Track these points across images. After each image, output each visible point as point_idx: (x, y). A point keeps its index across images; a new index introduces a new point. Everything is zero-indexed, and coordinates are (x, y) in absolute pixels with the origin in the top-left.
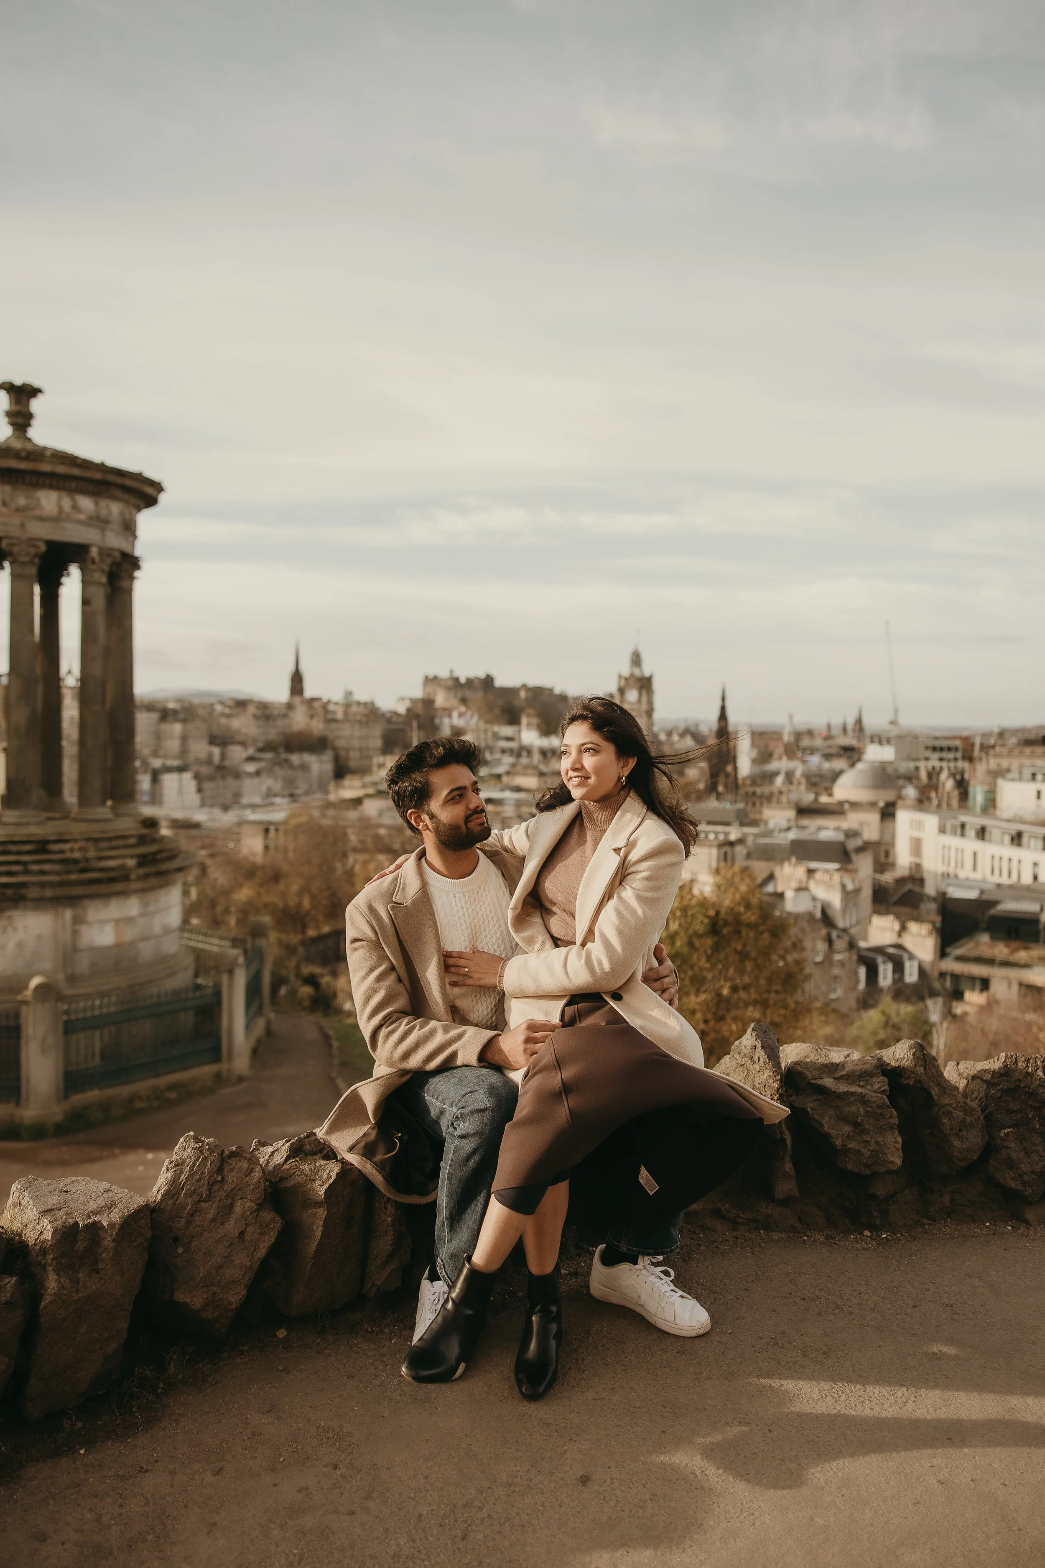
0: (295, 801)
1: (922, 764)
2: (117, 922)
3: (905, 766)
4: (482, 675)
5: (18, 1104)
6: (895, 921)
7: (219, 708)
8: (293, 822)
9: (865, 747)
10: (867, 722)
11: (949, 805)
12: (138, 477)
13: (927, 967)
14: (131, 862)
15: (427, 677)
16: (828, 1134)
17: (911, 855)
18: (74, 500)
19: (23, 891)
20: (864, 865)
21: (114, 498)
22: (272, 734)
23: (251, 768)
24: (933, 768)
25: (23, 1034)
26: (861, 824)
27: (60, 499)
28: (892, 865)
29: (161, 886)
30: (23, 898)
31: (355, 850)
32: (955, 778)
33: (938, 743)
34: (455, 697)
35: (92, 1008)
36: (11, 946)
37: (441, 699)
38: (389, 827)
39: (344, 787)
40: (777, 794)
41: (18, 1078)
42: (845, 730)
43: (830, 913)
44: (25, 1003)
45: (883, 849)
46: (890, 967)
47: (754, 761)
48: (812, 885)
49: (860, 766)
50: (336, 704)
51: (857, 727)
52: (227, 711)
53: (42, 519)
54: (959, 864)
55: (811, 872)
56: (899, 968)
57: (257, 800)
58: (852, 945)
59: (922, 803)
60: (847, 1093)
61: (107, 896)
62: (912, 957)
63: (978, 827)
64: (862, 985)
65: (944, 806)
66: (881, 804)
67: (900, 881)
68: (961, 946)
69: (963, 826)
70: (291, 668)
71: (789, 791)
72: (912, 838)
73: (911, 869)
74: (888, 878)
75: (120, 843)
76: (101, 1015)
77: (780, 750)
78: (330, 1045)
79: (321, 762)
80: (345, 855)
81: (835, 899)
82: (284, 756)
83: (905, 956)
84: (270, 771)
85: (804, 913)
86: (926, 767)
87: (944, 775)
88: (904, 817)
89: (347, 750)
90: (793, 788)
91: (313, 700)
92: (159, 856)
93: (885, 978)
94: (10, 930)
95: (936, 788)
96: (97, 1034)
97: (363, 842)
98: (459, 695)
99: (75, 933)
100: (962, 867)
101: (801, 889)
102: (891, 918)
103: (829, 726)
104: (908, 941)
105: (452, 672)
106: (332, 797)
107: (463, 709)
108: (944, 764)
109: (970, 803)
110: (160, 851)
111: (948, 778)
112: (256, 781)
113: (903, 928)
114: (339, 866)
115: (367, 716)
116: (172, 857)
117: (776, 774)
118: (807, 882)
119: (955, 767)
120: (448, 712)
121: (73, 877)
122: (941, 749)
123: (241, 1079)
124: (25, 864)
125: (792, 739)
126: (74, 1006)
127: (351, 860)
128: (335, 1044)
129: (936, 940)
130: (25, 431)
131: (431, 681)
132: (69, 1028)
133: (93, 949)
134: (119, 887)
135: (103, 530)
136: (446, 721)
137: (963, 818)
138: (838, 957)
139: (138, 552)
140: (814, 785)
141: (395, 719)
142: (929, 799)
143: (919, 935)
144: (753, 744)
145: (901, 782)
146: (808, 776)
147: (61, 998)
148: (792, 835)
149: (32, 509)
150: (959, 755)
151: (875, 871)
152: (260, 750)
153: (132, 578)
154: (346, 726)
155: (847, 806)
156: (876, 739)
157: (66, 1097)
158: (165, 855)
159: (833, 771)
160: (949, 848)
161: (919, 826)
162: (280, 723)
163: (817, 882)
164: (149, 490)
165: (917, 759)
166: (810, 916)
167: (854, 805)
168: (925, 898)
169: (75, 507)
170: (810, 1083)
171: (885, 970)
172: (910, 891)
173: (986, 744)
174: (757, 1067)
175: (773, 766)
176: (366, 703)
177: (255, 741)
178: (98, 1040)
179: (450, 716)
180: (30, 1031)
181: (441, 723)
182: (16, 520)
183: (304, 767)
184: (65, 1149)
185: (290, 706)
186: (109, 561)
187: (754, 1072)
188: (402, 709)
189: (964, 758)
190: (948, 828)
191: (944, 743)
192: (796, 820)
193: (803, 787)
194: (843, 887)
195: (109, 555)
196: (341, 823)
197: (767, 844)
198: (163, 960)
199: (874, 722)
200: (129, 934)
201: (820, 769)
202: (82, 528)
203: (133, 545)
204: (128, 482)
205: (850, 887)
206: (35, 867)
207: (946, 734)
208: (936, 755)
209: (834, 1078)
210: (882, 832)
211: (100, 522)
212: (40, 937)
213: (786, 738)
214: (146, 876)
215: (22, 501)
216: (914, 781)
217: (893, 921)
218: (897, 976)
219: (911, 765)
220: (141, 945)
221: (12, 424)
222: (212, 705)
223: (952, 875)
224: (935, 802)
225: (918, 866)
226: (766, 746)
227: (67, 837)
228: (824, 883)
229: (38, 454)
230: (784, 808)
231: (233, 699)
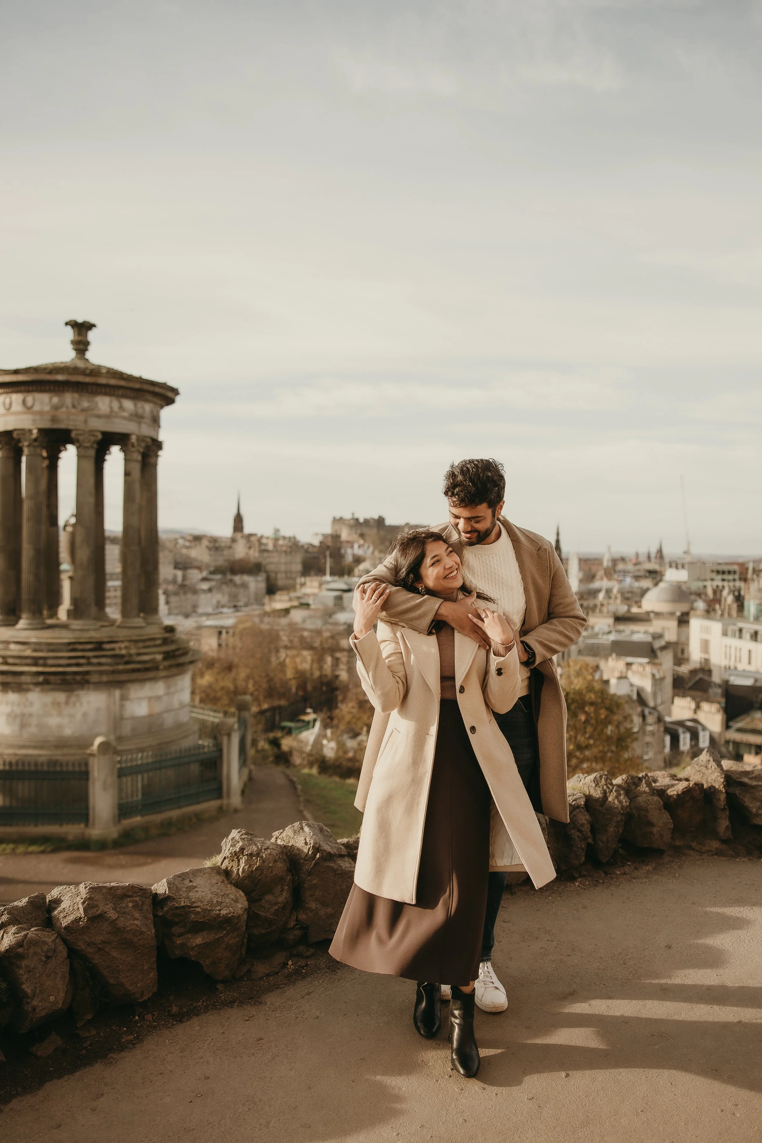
0: (237, 611)
1: (708, 584)
2: (150, 699)
3: (696, 585)
4: (376, 517)
5: (87, 825)
6: (691, 702)
7: (181, 542)
8: (241, 627)
9: (665, 570)
10: (665, 551)
11: (729, 615)
12: (164, 386)
13: (716, 736)
14: (159, 657)
15: (334, 518)
16: (748, 806)
17: (701, 652)
18: (120, 403)
19: (87, 677)
20: (667, 659)
21: (147, 401)
22: (220, 561)
23: (205, 586)
24: (717, 586)
25: (91, 777)
26: (663, 629)
27: (111, 402)
28: (687, 660)
29: (179, 674)
30: (87, 682)
31: (286, 647)
32: (734, 594)
33: (720, 568)
34: (356, 533)
35: (136, 759)
36: (79, 716)
37: (345, 535)
38: (311, 631)
39: (275, 601)
40: (599, 606)
41: (87, 808)
42: (649, 558)
43: (643, 695)
44: (92, 755)
45: (680, 647)
46: (688, 735)
47: (581, 581)
48: (630, 675)
49: (662, 585)
50: (267, 538)
51: (659, 555)
52: (187, 544)
53: (99, 416)
54: (738, 659)
55: (629, 665)
56: (695, 736)
57: (210, 610)
58: (660, 719)
59: (709, 612)
60: (757, 786)
61: (143, 681)
62: (704, 729)
63: (752, 631)
64: (667, 750)
65: (726, 615)
66: (678, 614)
67: (694, 672)
68: (741, 720)
69: (741, 630)
70: (234, 512)
71: (609, 604)
72: (701, 640)
73: (701, 663)
74: (684, 669)
75: (151, 643)
76: (142, 765)
77: (600, 573)
78: (295, 788)
79: (257, 581)
80: (277, 651)
81: (647, 685)
82: (229, 577)
83: (700, 728)
84: (219, 589)
85: (624, 696)
86: (712, 586)
87: (725, 593)
88: (696, 624)
89: (276, 573)
90: (611, 601)
91: (250, 535)
92: (177, 653)
93: (684, 744)
94: (78, 704)
95: (719, 601)
96: (140, 777)
97: (291, 641)
98: (359, 531)
99: (122, 706)
100: (740, 661)
101: (622, 677)
102: (688, 699)
103: (637, 555)
104: (701, 716)
105: (353, 514)
106: (267, 608)
107: (361, 542)
108: (726, 584)
109: (746, 612)
110: (178, 650)
111: (729, 594)
112: (209, 595)
113: (698, 707)
114: (273, 659)
115: (290, 547)
116: (185, 653)
117: (599, 591)
118: (626, 673)
119: (734, 586)
120: (351, 544)
121: (121, 667)
122: (723, 573)
123: (236, 811)
124: (88, 658)
125: (610, 564)
126: (124, 758)
127: (283, 654)
128: (299, 787)
129: (723, 716)
130: (84, 354)
131: (338, 521)
132: (121, 773)
133: (133, 718)
134: (151, 674)
135: (140, 423)
136: (349, 551)
137: (741, 625)
138: (649, 728)
139: (160, 439)
140: (628, 599)
141: (311, 550)
142: (714, 610)
143: (710, 712)
144: (580, 569)
145: (693, 597)
146: (622, 592)
147: (116, 752)
148: (612, 637)
149: (92, 410)
150: (737, 577)
151: (675, 664)
152: (212, 573)
153: (157, 456)
154: (275, 554)
155: (652, 615)
156: (674, 565)
157: (119, 821)
158: (181, 652)
159: (641, 588)
160: (730, 647)
161: (707, 630)
162: (226, 552)
163: (634, 672)
164: (170, 394)
165: (705, 580)
166: (629, 697)
167: (658, 615)
168: (713, 685)
169: (121, 408)
170: (735, 781)
171: (684, 738)
172: (701, 679)
173: (757, 568)
174: (710, 771)
175: (596, 584)
176: (290, 538)
177: (208, 566)
178: (140, 781)
179: (352, 547)
180: (96, 774)
181: (346, 552)
182: (81, 418)
183: (244, 586)
184: (121, 857)
185: (233, 540)
186: (143, 444)
187: (708, 774)
188: (316, 542)
189: (740, 579)
190: (729, 633)
191: (726, 568)
192: (614, 625)
193: (619, 601)
194: (653, 676)
195: (143, 441)
196: (276, 627)
197: (593, 644)
198: (179, 726)
199: (671, 551)
200: (158, 708)
201: (631, 587)
202: (126, 422)
203: (158, 432)
204: (157, 390)
205: (658, 676)
206: (95, 661)
207: (727, 561)
208: (720, 577)
209: (748, 778)
210: (679, 634)
211: (137, 417)
212: (98, 709)
213: (605, 564)
214: (170, 667)
215: (85, 404)
216: (703, 596)
217: (690, 701)
218: (693, 743)
219: (701, 584)
220: (166, 715)
221: (76, 350)
222: (176, 539)
223: (732, 667)
224: (719, 612)
225: (707, 661)
226: (590, 570)
227: (115, 639)
228: (638, 672)
229: (96, 371)
230: (605, 617)
231: (191, 535)
